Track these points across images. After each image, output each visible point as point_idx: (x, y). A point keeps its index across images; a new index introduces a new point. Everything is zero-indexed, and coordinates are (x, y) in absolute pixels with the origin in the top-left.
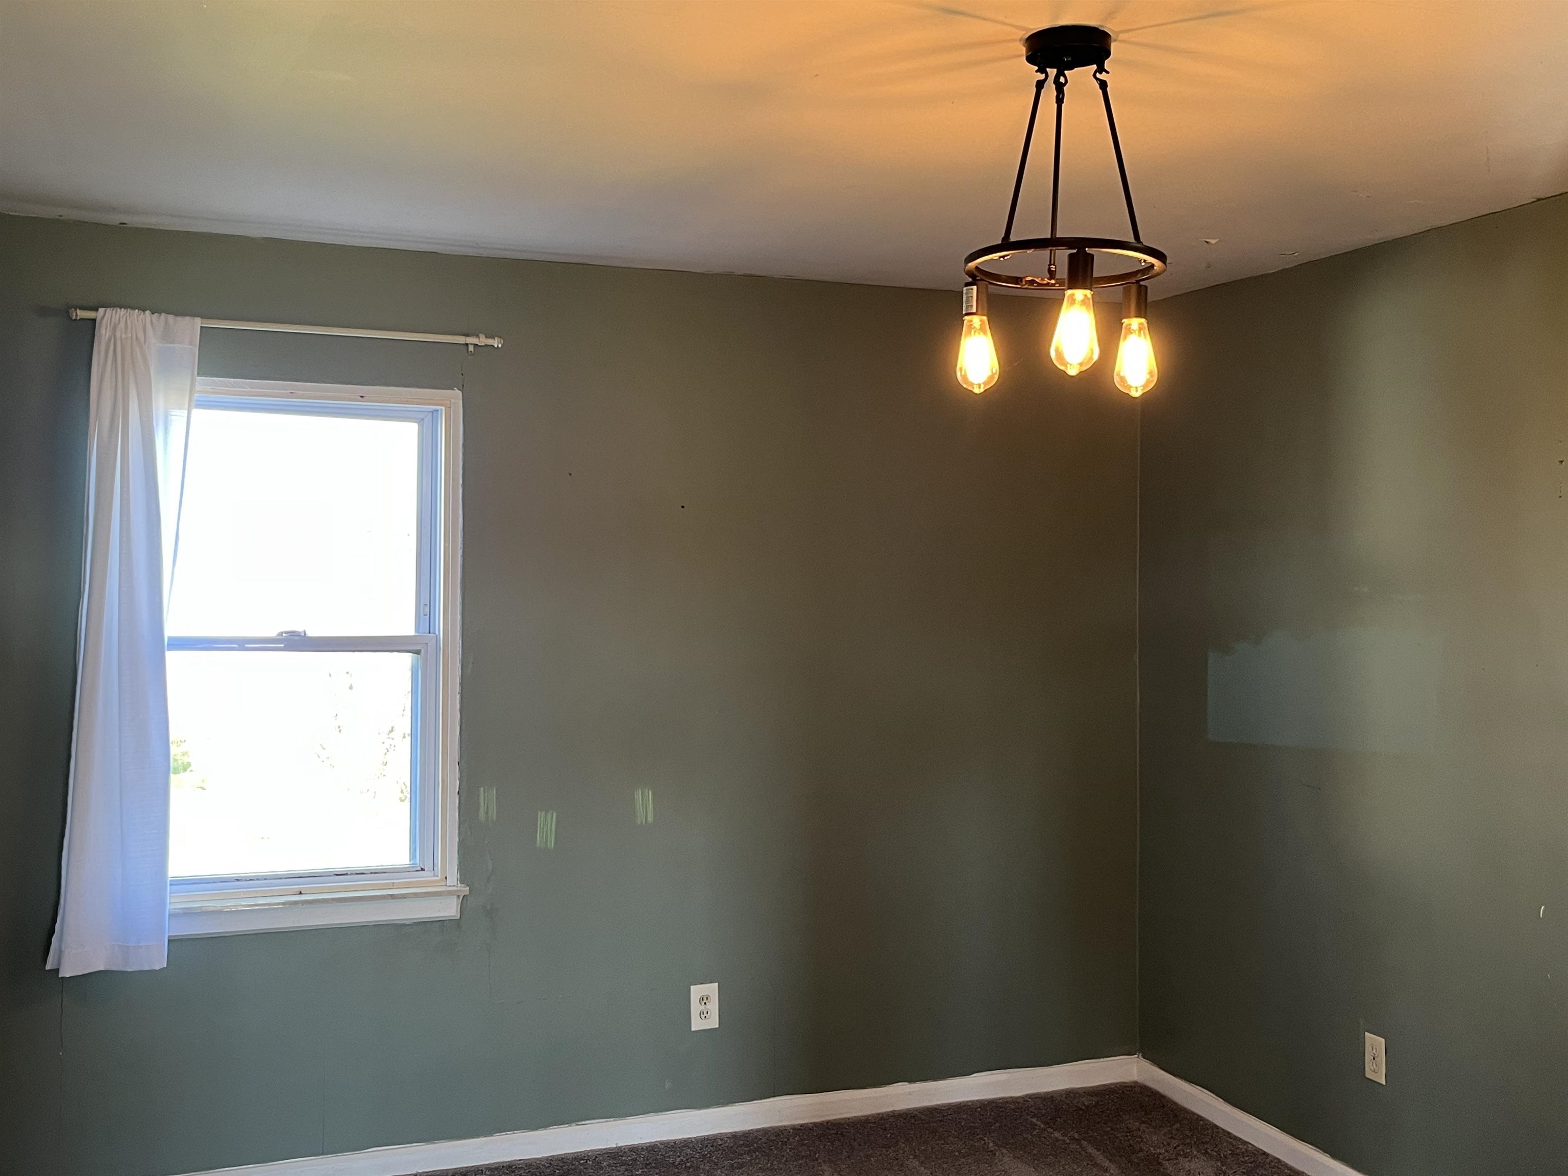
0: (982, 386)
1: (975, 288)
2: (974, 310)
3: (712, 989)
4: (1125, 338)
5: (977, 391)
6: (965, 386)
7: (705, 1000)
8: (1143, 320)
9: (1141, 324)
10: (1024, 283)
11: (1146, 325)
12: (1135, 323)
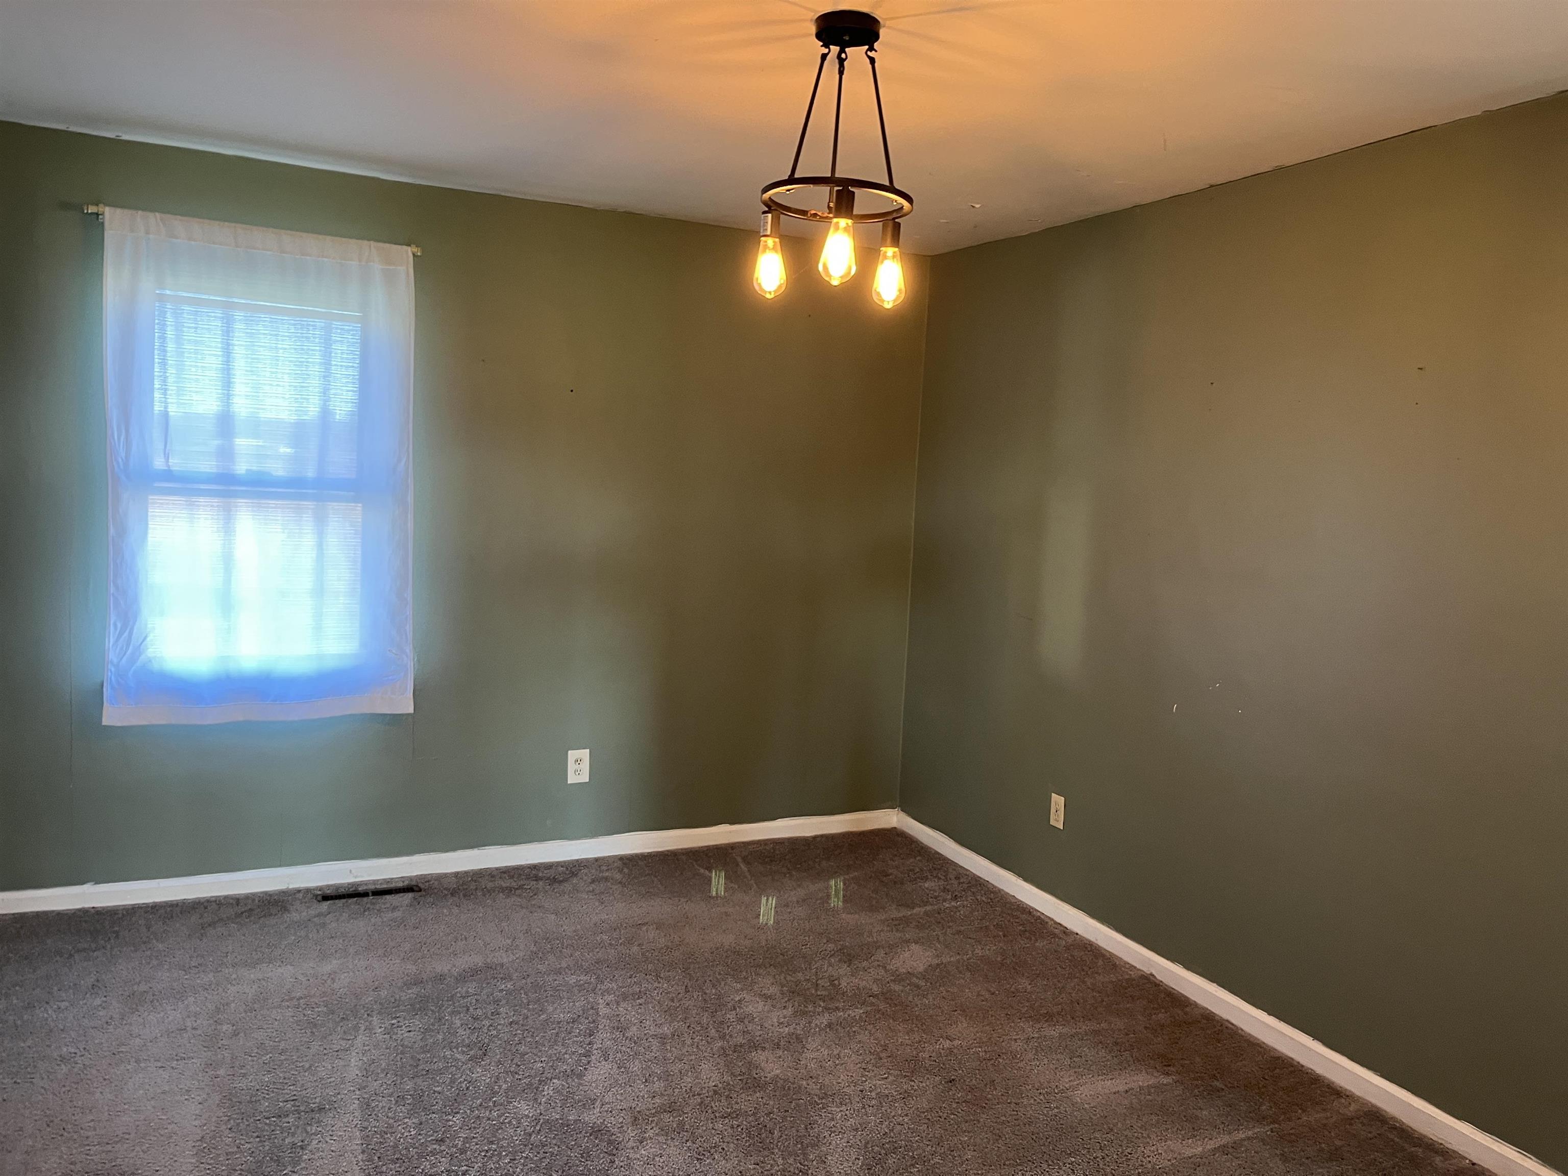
0: (773, 293)
1: (770, 215)
2: (769, 233)
3: (585, 754)
4: (882, 262)
5: (768, 296)
6: (759, 292)
7: (579, 762)
8: (896, 249)
9: (894, 252)
10: (809, 215)
11: (898, 253)
12: (890, 251)
